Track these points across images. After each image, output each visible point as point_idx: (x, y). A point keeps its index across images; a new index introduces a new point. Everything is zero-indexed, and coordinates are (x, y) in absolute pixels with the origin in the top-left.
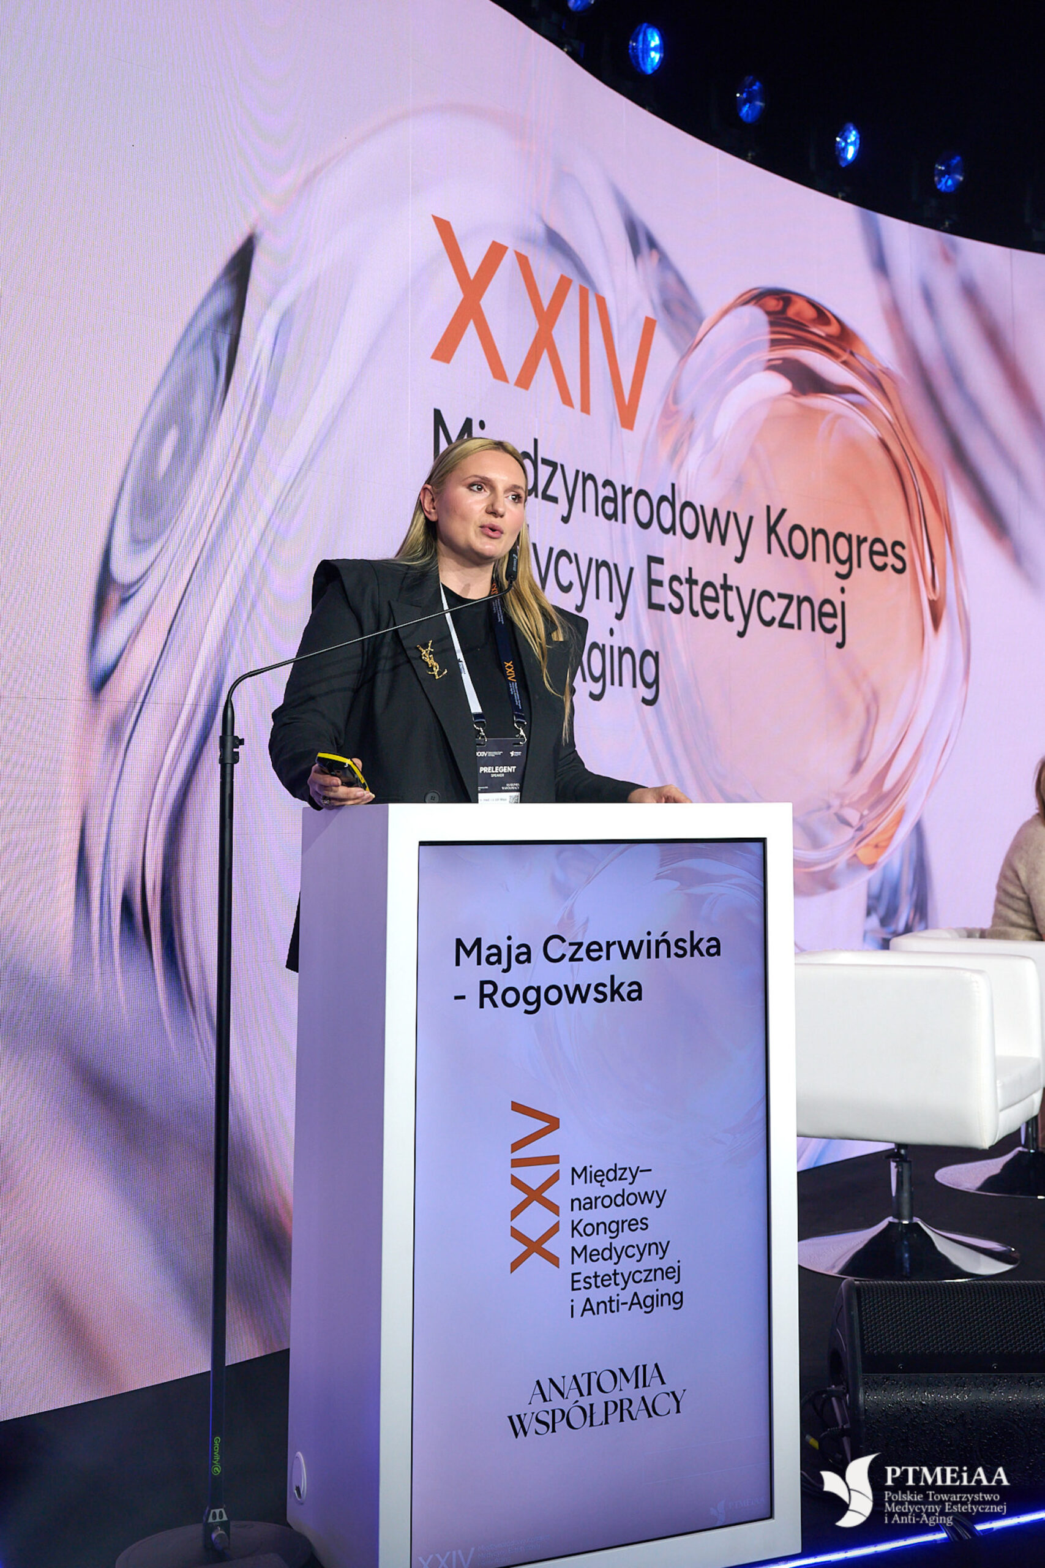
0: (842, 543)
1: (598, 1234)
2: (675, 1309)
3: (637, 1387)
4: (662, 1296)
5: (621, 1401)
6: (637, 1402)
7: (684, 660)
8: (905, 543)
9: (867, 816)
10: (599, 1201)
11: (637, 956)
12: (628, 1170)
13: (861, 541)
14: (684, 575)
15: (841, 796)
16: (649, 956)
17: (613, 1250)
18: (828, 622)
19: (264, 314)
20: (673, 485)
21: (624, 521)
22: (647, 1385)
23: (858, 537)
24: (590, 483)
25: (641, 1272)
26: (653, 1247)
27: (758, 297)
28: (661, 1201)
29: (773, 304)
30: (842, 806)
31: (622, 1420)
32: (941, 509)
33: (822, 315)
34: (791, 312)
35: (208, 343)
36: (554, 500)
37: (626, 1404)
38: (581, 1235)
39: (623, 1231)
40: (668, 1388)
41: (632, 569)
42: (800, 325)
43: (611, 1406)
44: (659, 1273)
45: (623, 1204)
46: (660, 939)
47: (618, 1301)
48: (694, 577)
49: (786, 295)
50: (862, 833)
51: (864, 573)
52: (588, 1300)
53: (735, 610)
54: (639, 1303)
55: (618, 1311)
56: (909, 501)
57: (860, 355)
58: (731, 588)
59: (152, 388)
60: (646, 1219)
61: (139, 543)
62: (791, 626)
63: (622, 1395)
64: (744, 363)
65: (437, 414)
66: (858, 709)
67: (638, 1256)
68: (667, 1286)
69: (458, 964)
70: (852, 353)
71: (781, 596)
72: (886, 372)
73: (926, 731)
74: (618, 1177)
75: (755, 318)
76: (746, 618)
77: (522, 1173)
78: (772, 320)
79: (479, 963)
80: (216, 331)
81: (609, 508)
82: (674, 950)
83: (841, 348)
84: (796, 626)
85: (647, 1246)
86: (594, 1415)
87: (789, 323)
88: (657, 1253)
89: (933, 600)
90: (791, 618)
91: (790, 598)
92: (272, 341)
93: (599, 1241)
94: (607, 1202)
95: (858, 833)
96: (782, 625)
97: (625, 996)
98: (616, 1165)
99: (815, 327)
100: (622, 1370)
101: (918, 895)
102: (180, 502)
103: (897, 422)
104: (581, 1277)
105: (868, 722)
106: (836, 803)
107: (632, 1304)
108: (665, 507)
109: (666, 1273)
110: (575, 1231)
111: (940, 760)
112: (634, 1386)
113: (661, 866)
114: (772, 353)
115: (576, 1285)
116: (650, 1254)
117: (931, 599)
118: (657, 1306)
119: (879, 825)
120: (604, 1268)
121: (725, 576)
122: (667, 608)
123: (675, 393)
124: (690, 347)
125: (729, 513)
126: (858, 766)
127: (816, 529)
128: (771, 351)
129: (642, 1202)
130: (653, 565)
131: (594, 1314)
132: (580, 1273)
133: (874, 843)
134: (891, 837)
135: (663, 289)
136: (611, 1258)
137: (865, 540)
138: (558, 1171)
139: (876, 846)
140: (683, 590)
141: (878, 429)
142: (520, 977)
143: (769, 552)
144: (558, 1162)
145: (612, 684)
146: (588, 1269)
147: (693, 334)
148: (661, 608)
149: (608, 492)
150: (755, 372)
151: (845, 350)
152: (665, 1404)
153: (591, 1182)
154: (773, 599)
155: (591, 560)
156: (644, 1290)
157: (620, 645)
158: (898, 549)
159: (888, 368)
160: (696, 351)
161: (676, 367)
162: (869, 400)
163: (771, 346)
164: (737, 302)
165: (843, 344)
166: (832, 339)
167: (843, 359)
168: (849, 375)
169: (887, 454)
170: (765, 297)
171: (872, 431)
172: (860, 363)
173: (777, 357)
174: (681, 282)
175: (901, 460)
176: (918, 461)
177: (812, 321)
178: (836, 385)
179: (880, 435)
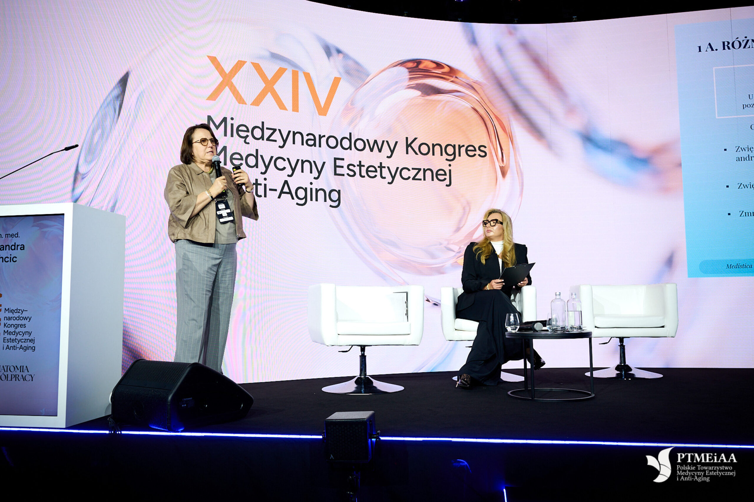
0: (450, 148)
2: (32, 351)
7: (355, 192)
8: (486, 146)
13: (461, 147)
14: (356, 164)
15: (448, 240)
18: (441, 177)
19: (133, 94)
20: (350, 134)
21: (320, 146)
24: (298, 135)
27: (403, 64)
29: (410, 65)
30: (448, 244)
32: (508, 131)
34: (421, 66)
35: (112, 104)
36: (275, 141)
39: (18, 327)
41: (324, 163)
42: (426, 71)
44: (28, 340)
45: (19, 320)
48: (362, 164)
49: (417, 61)
51: (462, 158)
52: (8, 345)
53: (386, 175)
54: (22, 348)
55: (16, 349)
56: (489, 129)
57: (461, 78)
58: (384, 167)
60: (25, 324)
61: (87, 162)
62: (421, 180)
63: (16, 373)
64: (394, 88)
65: (209, 117)
66: (458, 209)
70: (456, 77)
71: (413, 169)
74: (18, 312)
76: (393, 178)
78: (410, 70)
80: (114, 101)
81: (311, 142)
83: (450, 76)
85: (25, 332)
86: (8, 378)
87: (419, 70)
89: (503, 166)
90: (420, 175)
91: (419, 170)
92: (136, 101)
95: (457, 254)
96: (414, 179)
98: (17, 308)
100: (16, 366)
102: (102, 149)
103: (483, 101)
104: (6, 339)
105: (464, 213)
106: (445, 243)
108: (345, 141)
112: (20, 371)
114: (410, 82)
115: (4, 341)
116: (26, 335)
118: (28, 349)
121: (381, 163)
122: (346, 175)
123: (352, 101)
124: (360, 86)
125: (383, 142)
126: (458, 229)
127: (434, 144)
128: (409, 82)
129: (24, 320)
130: (337, 161)
131: (9, 349)
135: (345, 66)
140: (356, 169)
141: (470, 103)
143: (407, 153)
145: (311, 200)
146: (8, 337)
148: (343, 175)
149: (312, 137)
150: (400, 90)
151: (452, 77)
154: (409, 170)
155: (298, 160)
157: (317, 188)
158: (482, 148)
159: (477, 81)
160: (365, 86)
161: (354, 92)
162: (466, 94)
163: (409, 80)
164: (390, 66)
165: (452, 75)
166: (445, 73)
167: (452, 80)
168: (454, 85)
169: (477, 113)
170: (405, 63)
171: (468, 105)
172: (460, 80)
173: (414, 83)
174: (357, 63)
175: (484, 114)
176: (494, 114)
177: (434, 68)
178: (447, 90)
179: (472, 106)
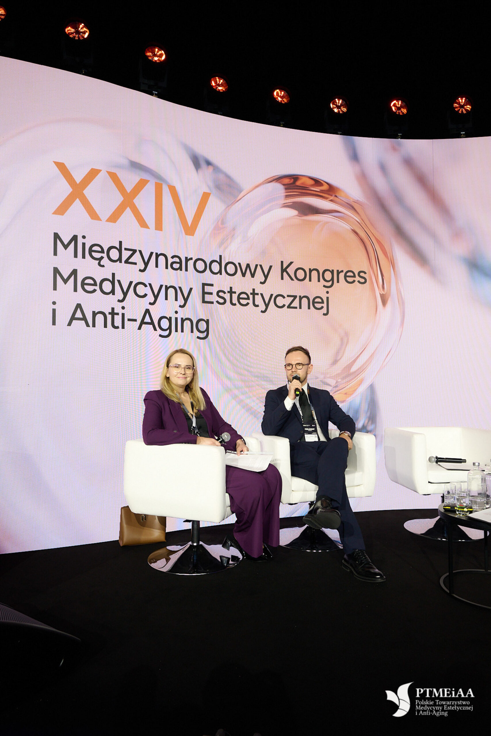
0: (328, 273)
8: (366, 272)
9: (339, 382)
13: (339, 272)
14: (226, 290)
15: (324, 374)
18: (318, 306)
20: (221, 256)
21: (186, 270)
24: (162, 257)
27: (278, 179)
29: (287, 181)
30: (325, 378)
32: (389, 256)
33: (317, 182)
34: (298, 183)
36: (135, 264)
41: (191, 288)
42: (303, 188)
48: (233, 290)
49: (295, 177)
50: (337, 389)
51: (341, 285)
53: (259, 301)
56: (369, 254)
57: (341, 196)
58: (257, 294)
62: (296, 308)
64: (268, 206)
65: (56, 234)
66: (336, 339)
70: (336, 196)
71: (288, 296)
72: (357, 202)
73: (377, 347)
75: (279, 189)
76: (267, 306)
78: (286, 187)
81: (176, 266)
83: (329, 195)
84: (298, 308)
87: (296, 187)
89: (383, 294)
90: (296, 303)
91: (295, 297)
95: (334, 388)
96: (289, 307)
99: (313, 188)
103: (364, 223)
105: (342, 344)
106: (320, 377)
108: (215, 264)
111: (386, 360)
114: (286, 201)
117: (381, 293)
119: (347, 386)
121: (254, 289)
122: (215, 302)
123: (222, 220)
124: (232, 204)
125: (257, 266)
126: (335, 362)
127: (312, 269)
128: (285, 200)
130: (206, 286)
133: (345, 393)
134: (356, 391)
135: (216, 181)
137: (342, 271)
140: (227, 295)
141: (351, 226)
143: (282, 279)
145: (177, 331)
147: (236, 197)
148: (212, 303)
149: (176, 260)
150: (275, 209)
151: (332, 196)
154: (284, 297)
155: (161, 286)
157: (183, 317)
158: (362, 274)
159: (358, 200)
160: (237, 203)
161: (225, 209)
162: (346, 214)
163: (286, 198)
164: (264, 182)
165: (331, 193)
166: (324, 192)
167: (330, 199)
168: (334, 205)
169: (357, 236)
170: (282, 178)
171: (347, 227)
172: (341, 199)
173: (289, 202)
174: (228, 177)
175: (365, 238)
176: (375, 237)
177: (312, 185)
178: (326, 210)
179: (352, 228)
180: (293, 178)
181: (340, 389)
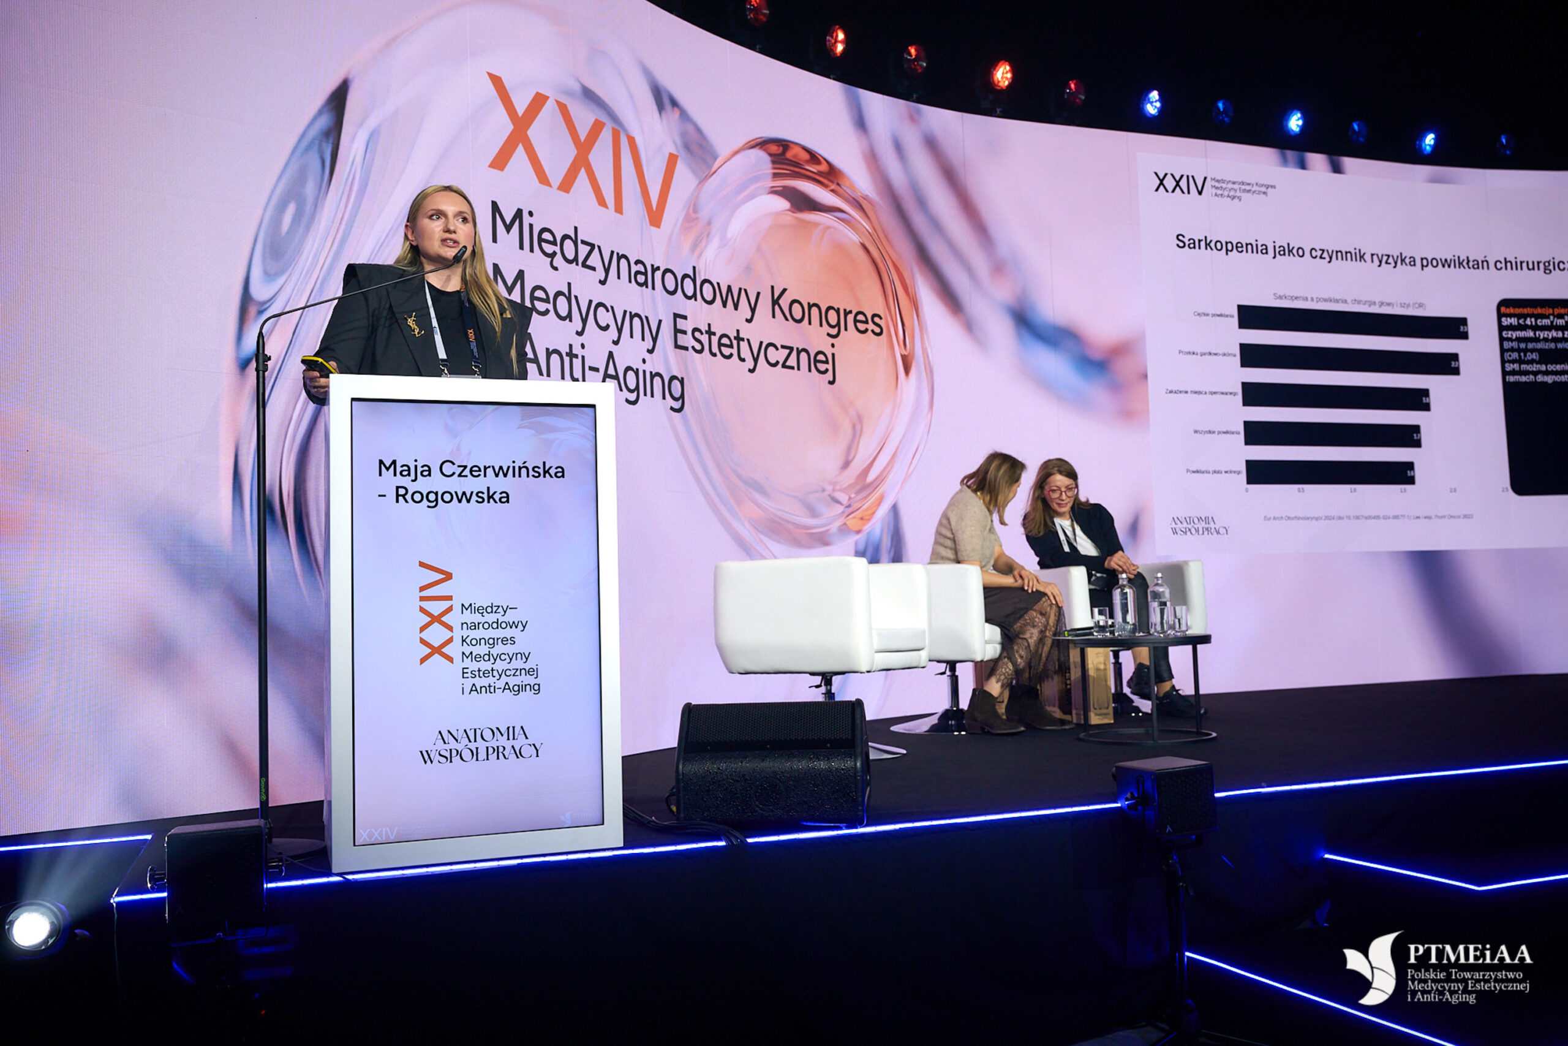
0: (832, 313)
1: (480, 644)
2: (534, 694)
3: (508, 739)
4: (526, 685)
5: (498, 747)
6: (509, 749)
7: (705, 384)
8: (882, 316)
9: (854, 498)
10: (481, 625)
11: (505, 475)
12: (501, 607)
13: (847, 313)
14: (704, 328)
15: (833, 484)
16: (514, 476)
17: (491, 655)
18: (822, 367)
19: (357, 132)
20: (694, 268)
21: (653, 288)
22: (516, 738)
23: (845, 310)
24: (623, 261)
25: (510, 670)
26: (519, 655)
27: (762, 144)
28: (524, 627)
29: (774, 149)
30: (834, 490)
31: (498, 758)
32: (910, 292)
33: (814, 158)
34: (789, 155)
35: (316, 148)
36: (594, 269)
37: (501, 749)
38: (469, 645)
39: (497, 644)
40: (529, 741)
41: (660, 321)
42: (796, 164)
43: (490, 750)
44: (523, 671)
45: (497, 628)
46: (522, 466)
47: (495, 687)
48: (712, 330)
49: (784, 143)
50: (850, 509)
51: (850, 334)
52: (474, 685)
53: (745, 352)
54: (509, 689)
55: (495, 692)
56: (885, 286)
57: (845, 186)
58: (743, 340)
59: (275, 177)
60: (514, 638)
61: (269, 276)
62: (793, 368)
63: (498, 744)
64: (752, 188)
65: (494, 204)
66: (847, 427)
67: (508, 660)
68: (529, 679)
69: (380, 475)
70: (838, 184)
71: (783, 347)
72: (865, 198)
73: (900, 444)
74: (494, 611)
75: (761, 160)
76: (756, 360)
77: (426, 605)
78: (773, 159)
79: (395, 475)
80: (321, 141)
81: (641, 279)
82: (531, 473)
83: (830, 181)
84: (796, 368)
85: (515, 655)
86: (479, 755)
87: (786, 162)
88: (522, 659)
89: (905, 355)
90: (792, 361)
91: (791, 349)
92: (364, 149)
93: (482, 649)
94: (486, 626)
95: (847, 509)
96: (784, 366)
97: (497, 500)
98: (492, 604)
99: (809, 165)
100: (498, 729)
101: (895, 553)
102: (299, 250)
103: (876, 235)
104: (469, 671)
105: (854, 435)
106: (829, 488)
107: (504, 689)
108: (688, 281)
109: (528, 672)
110: (464, 643)
111: (911, 462)
112: (507, 738)
113: (522, 420)
114: (775, 182)
115: (465, 675)
116: (516, 659)
117: (903, 354)
118: (522, 691)
119: (864, 505)
120: (485, 666)
121: (738, 331)
122: (690, 349)
123: (695, 205)
124: (707, 175)
125: (740, 289)
126: (846, 464)
127: (811, 303)
128: (773, 181)
129: (511, 627)
130: (678, 319)
131: (478, 693)
132: (467, 668)
133: (860, 516)
134: (874, 513)
135: (684, 134)
136: (489, 660)
137: (850, 312)
138: (452, 606)
139: (862, 519)
140: (704, 338)
141: (860, 237)
142: (423, 485)
143: (774, 316)
144: (452, 600)
145: (645, 395)
146: (474, 666)
147: (710, 167)
148: (686, 349)
149: (640, 268)
150: (761, 195)
151: (833, 182)
152: (528, 751)
153: (475, 613)
154: (777, 349)
155: (625, 312)
156: (513, 681)
157: (652, 370)
158: (876, 319)
159: (867, 195)
160: (711, 179)
161: (696, 188)
162: (854, 218)
163: (774, 178)
164: (746, 146)
165: (832, 178)
166: (822, 174)
167: (831, 188)
168: (837, 200)
169: (869, 256)
170: (767, 144)
171: (855, 238)
172: (844, 190)
173: (779, 185)
174: (699, 130)
175: (879, 259)
176: (892, 260)
177: (807, 162)
178: (826, 206)
179: (862, 242)
180: (782, 145)
181: (855, 509)
